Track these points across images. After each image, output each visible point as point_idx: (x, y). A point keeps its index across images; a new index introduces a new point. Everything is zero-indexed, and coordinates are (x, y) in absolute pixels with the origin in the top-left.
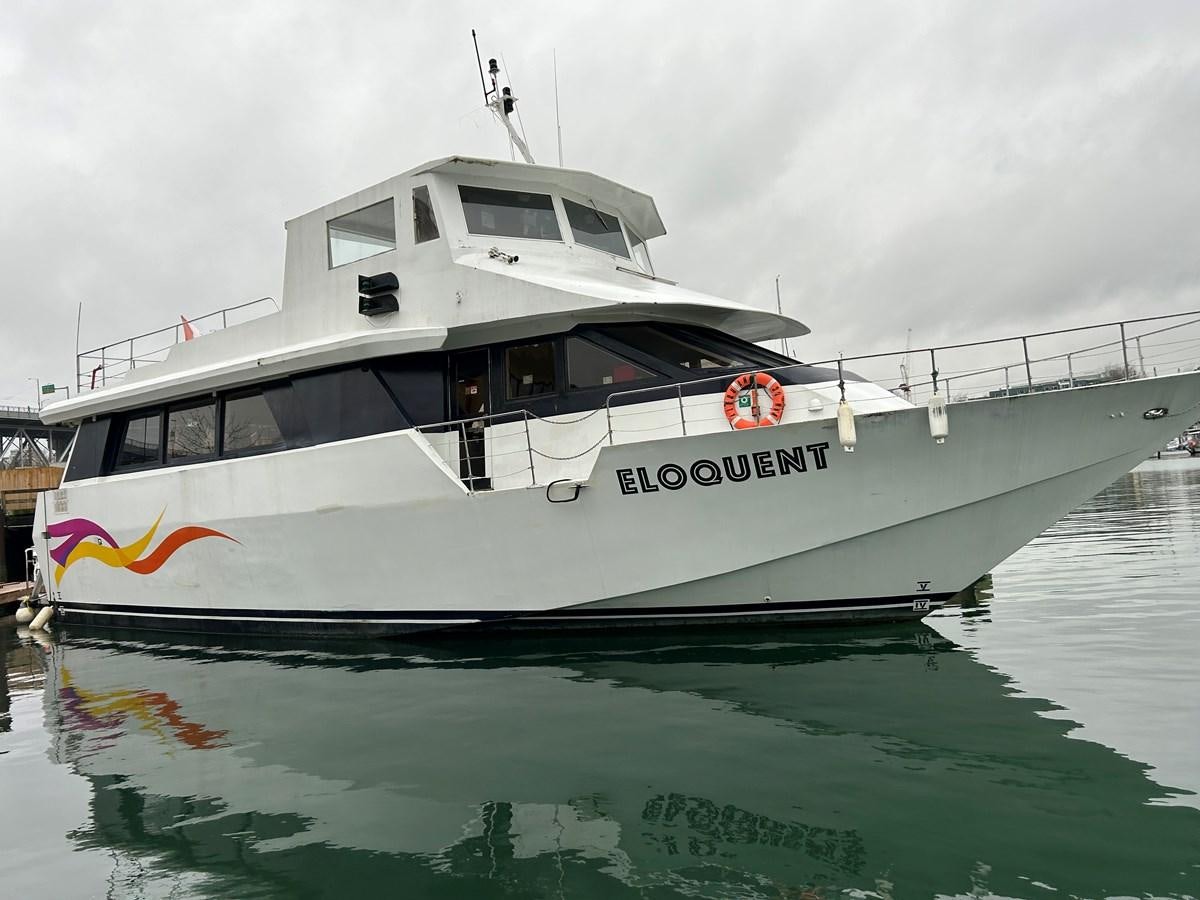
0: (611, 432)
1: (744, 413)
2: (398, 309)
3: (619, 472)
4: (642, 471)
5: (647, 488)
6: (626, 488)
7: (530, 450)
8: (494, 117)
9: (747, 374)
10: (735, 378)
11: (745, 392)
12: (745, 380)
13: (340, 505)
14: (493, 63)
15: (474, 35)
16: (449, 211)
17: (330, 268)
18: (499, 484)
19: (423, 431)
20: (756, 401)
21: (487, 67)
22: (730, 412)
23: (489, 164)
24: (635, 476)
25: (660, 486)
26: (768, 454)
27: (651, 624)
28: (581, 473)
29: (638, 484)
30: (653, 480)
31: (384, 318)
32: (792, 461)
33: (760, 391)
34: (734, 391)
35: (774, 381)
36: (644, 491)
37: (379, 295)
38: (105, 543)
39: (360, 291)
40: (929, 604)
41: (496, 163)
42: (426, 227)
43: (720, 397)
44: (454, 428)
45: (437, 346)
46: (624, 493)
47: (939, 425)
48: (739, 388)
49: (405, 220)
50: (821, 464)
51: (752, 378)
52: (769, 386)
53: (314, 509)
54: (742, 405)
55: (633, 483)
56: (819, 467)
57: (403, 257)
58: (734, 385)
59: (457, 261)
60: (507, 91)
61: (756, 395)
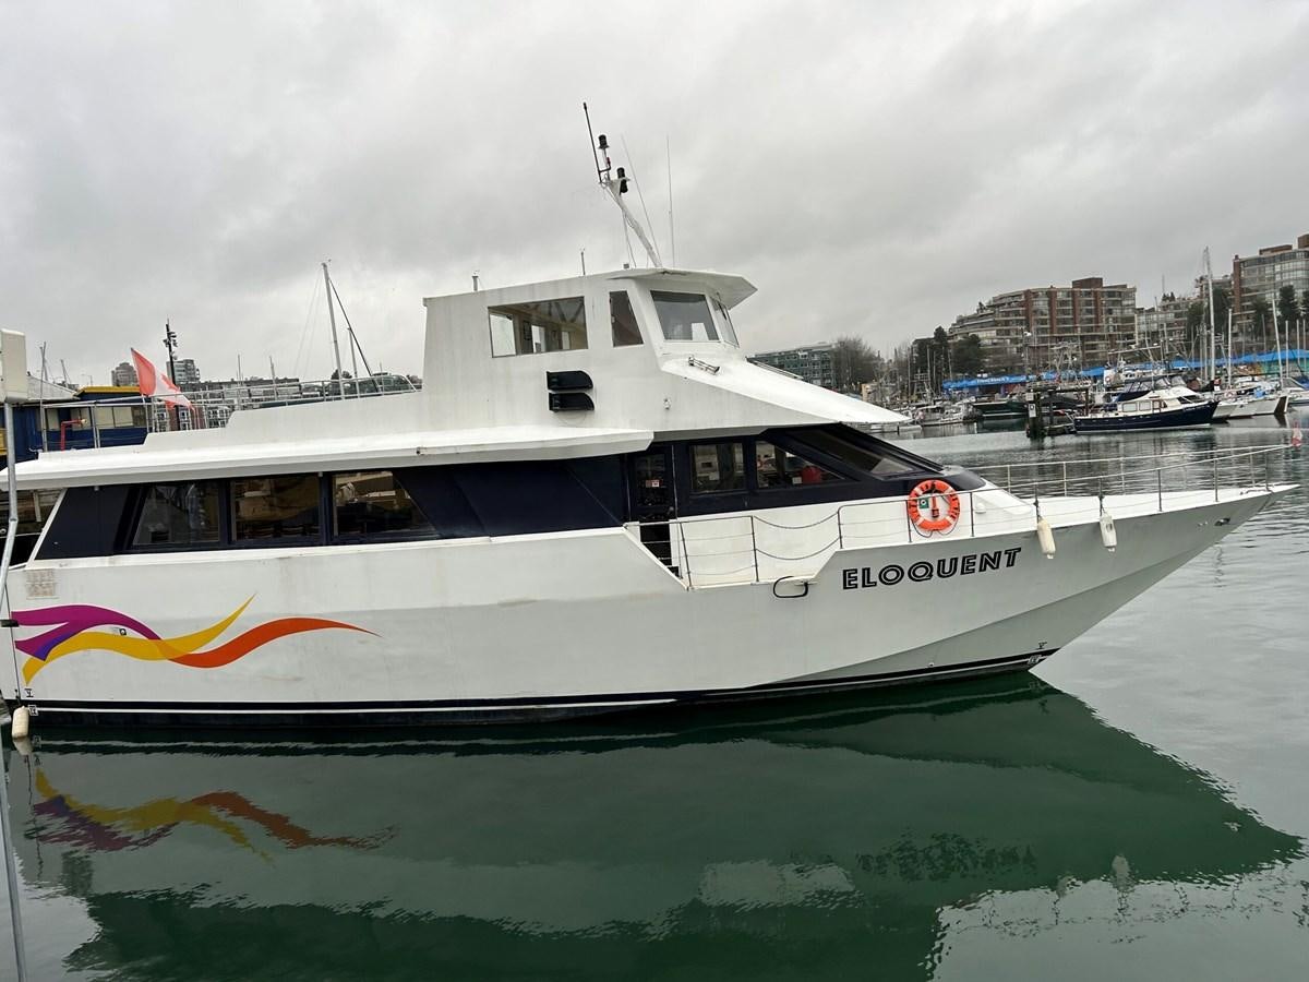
0: (841, 537)
1: (925, 515)
2: (592, 408)
3: (845, 571)
4: (866, 571)
5: (867, 583)
7: (755, 550)
9: (929, 482)
11: (925, 496)
12: (927, 486)
13: (532, 597)
14: (602, 138)
15: (586, 108)
16: (646, 315)
17: (494, 356)
20: (934, 503)
21: (597, 143)
22: (912, 512)
24: (859, 575)
25: (879, 582)
26: (975, 557)
28: (807, 570)
29: (859, 582)
30: (874, 577)
32: (990, 562)
33: (939, 496)
34: (917, 495)
35: (951, 488)
36: (864, 586)
37: (570, 394)
38: (131, 633)
39: (549, 387)
40: (1040, 657)
42: (626, 331)
43: (903, 499)
44: (635, 520)
45: (641, 448)
46: (845, 588)
47: (1110, 538)
48: (921, 493)
49: (599, 322)
51: (933, 485)
52: (946, 492)
54: (923, 507)
55: (856, 580)
57: (596, 356)
58: (917, 489)
59: (663, 369)
60: (621, 172)
61: (934, 499)
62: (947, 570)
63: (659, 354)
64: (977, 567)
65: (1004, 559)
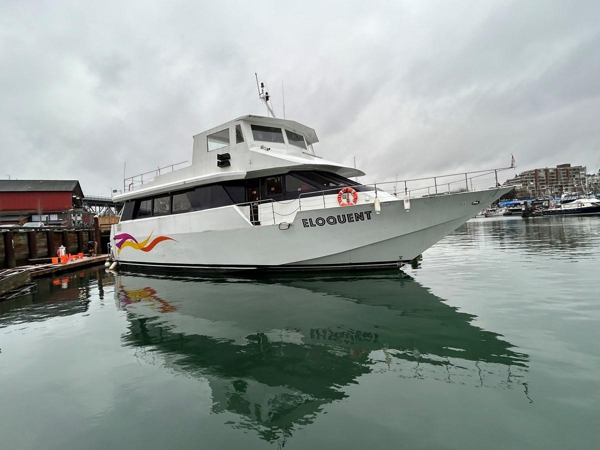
0: (300, 207)
1: (344, 201)
2: (230, 165)
3: (303, 220)
4: (310, 220)
5: (312, 225)
6: (305, 225)
7: (273, 212)
8: (263, 102)
9: (345, 188)
10: (341, 189)
11: (344, 194)
12: (345, 190)
13: (211, 230)
14: (262, 84)
15: (256, 74)
16: (247, 133)
17: (208, 151)
18: (263, 223)
19: (238, 206)
20: (348, 197)
21: (260, 85)
22: (340, 201)
23: (261, 117)
24: (308, 221)
25: (316, 225)
26: (352, 215)
27: (312, 270)
28: (290, 220)
29: (309, 224)
30: (314, 223)
31: (226, 168)
32: (360, 217)
33: (350, 194)
34: (341, 193)
35: (354, 190)
36: (311, 226)
37: (224, 161)
38: (134, 241)
39: (218, 159)
40: (402, 264)
41: (263, 117)
42: (240, 138)
43: (337, 195)
44: (248, 205)
45: (243, 177)
46: (304, 227)
47: (407, 206)
49: (233, 136)
50: (369, 218)
51: (347, 190)
52: (352, 192)
53: (202, 231)
54: (344, 198)
55: (308, 223)
56: (368, 219)
57: (232, 148)
58: (341, 191)
59: (250, 150)
60: (267, 93)
61: (348, 195)
62: (342, 220)
63: (249, 145)
64: (354, 219)
65: (365, 215)
